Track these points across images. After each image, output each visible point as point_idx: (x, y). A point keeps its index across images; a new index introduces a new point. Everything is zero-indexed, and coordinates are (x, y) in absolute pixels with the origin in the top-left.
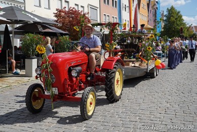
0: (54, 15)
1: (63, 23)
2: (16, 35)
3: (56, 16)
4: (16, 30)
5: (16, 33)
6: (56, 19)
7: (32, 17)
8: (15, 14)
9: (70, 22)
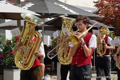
0: (94, 4)
1: (106, 15)
2: (46, 31)
3: (97, 6)
4: (47, 25)
5: (46, 29)
6: (96, 9)
7: (66, 8)
8: (46, 5)
9: (115, 13)
